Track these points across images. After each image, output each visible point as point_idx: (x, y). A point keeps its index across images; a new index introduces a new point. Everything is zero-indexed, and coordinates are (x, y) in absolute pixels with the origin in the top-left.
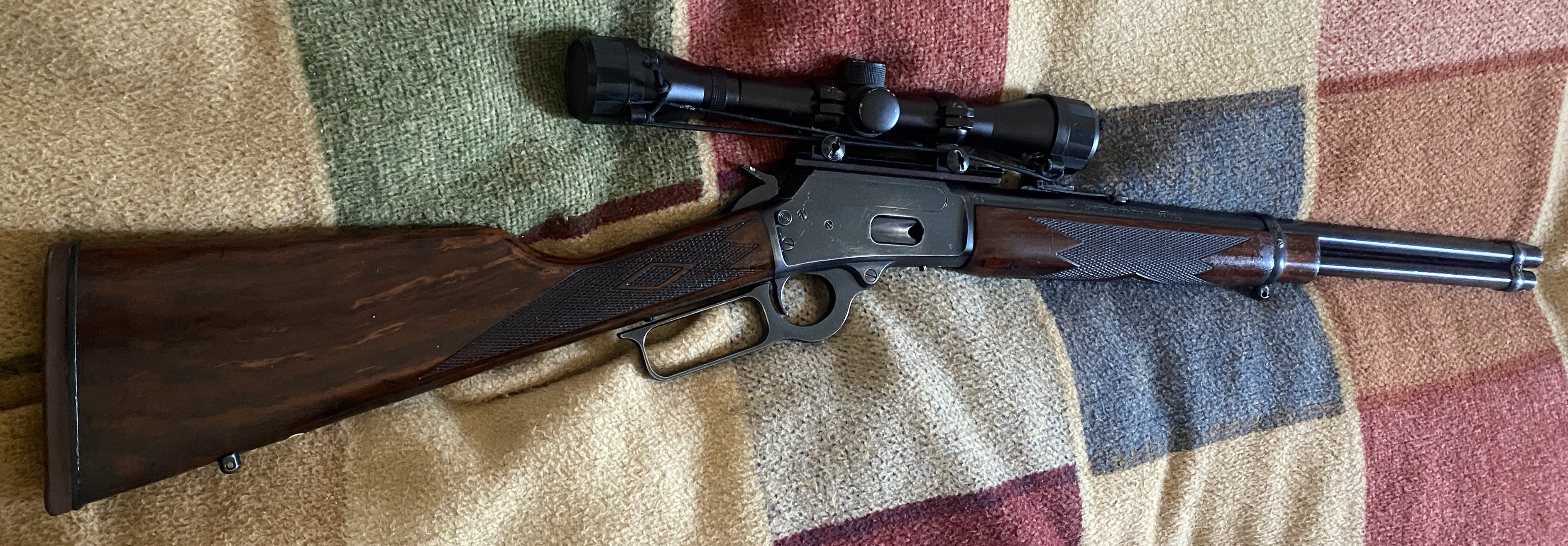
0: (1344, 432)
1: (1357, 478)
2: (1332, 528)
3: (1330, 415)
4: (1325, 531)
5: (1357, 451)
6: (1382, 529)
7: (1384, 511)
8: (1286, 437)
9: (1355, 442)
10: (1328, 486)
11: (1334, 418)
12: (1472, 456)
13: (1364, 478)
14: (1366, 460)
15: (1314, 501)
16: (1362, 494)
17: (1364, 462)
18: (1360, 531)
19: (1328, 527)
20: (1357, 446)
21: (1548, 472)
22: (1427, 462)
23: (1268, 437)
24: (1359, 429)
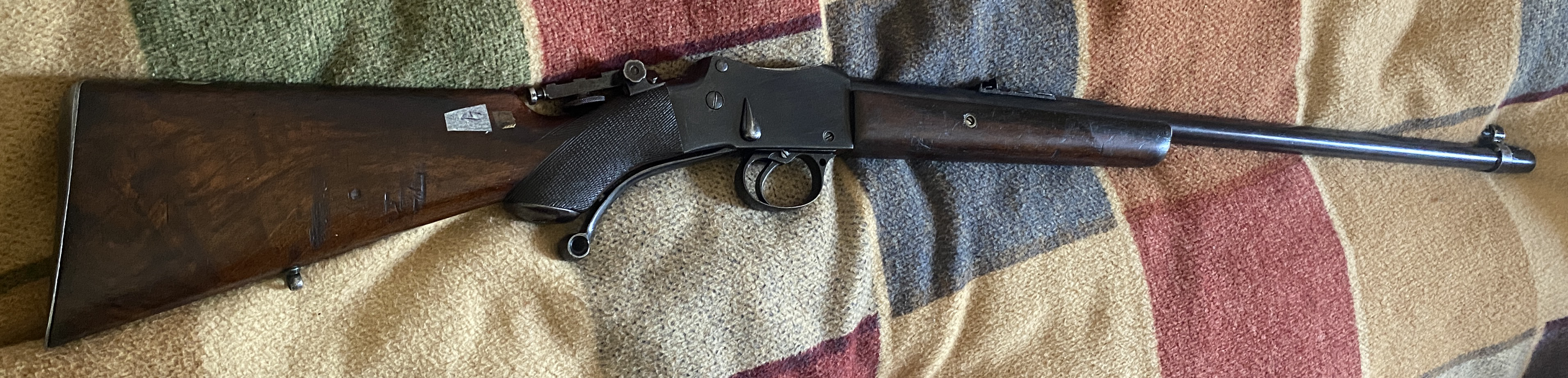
0: (1120, 243)
1: (1139, 282)
2: (1124, 329)
3: (1105, 230)
4: (1118, 332)
5: (1134, 259)
6: (1170, 325)
7: (1168, 308)
8: (1069, 254)
9: (1131, 250)
10: (1113, 292)
11: (1109, 232)
12: (1243, 252)
13: (1145, 282)
14: (1144, 265)
15: (1102, 307)
16: (1146, 296)
17: (1142, 268)
18: (1150, 328)
19: (1120, 328)
20: (1133, 254)
21: (1311, 257)
22: (1200, 261)
23: (1053, 256)
24: (1132, 239)
